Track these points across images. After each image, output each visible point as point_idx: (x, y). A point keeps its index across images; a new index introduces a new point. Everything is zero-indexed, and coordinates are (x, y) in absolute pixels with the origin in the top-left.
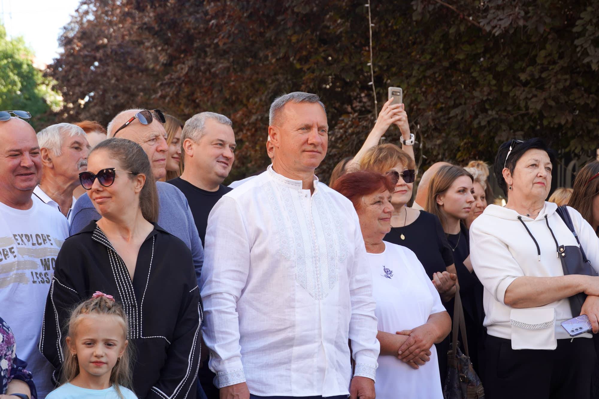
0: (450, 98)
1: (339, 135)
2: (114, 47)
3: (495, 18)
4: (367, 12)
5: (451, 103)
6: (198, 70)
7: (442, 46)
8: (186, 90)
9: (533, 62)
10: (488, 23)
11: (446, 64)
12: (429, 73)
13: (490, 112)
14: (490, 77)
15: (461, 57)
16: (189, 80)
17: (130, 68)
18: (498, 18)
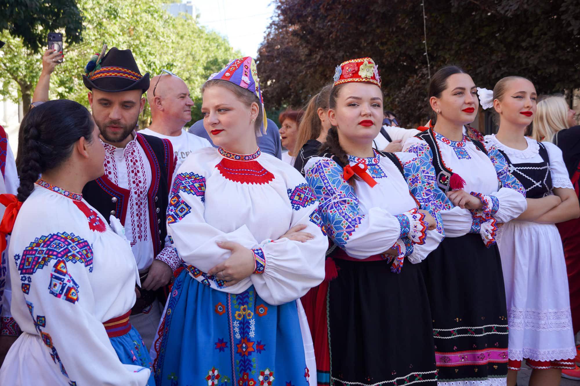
0: (476, 62)
1: (408, 90)
2: (283, 50)
3: (507, 5)
4: (422, 8)
5: (477, 64)
6: (326, 57)
7: (471, 29)
8: (321, 69)
9: (530, 35)
10: (503, 9)
11: (473, 40)
12: (463, 46)
13: (503, 69)
14: (502, 46)
15: (483, 34)
16: (321, 64)
17: (292, 61)
18: (509, 5)
